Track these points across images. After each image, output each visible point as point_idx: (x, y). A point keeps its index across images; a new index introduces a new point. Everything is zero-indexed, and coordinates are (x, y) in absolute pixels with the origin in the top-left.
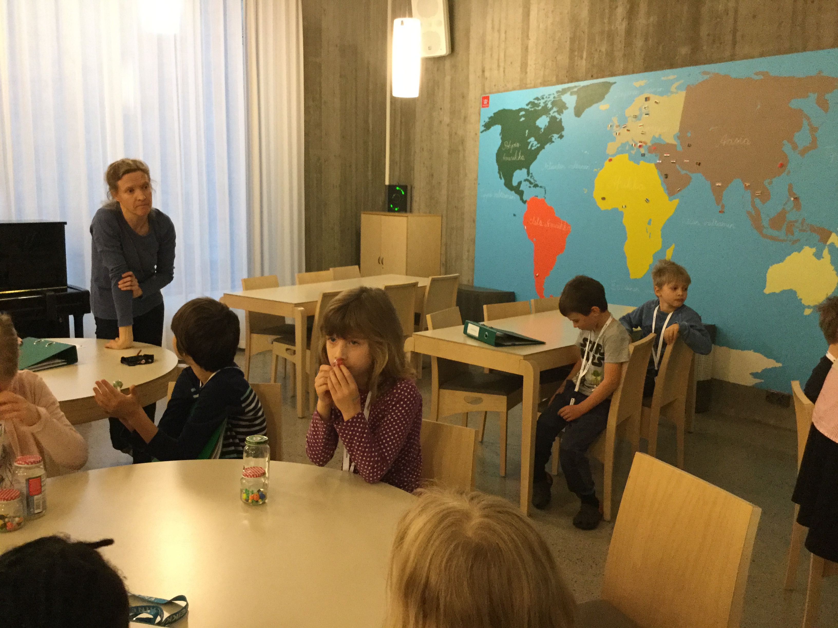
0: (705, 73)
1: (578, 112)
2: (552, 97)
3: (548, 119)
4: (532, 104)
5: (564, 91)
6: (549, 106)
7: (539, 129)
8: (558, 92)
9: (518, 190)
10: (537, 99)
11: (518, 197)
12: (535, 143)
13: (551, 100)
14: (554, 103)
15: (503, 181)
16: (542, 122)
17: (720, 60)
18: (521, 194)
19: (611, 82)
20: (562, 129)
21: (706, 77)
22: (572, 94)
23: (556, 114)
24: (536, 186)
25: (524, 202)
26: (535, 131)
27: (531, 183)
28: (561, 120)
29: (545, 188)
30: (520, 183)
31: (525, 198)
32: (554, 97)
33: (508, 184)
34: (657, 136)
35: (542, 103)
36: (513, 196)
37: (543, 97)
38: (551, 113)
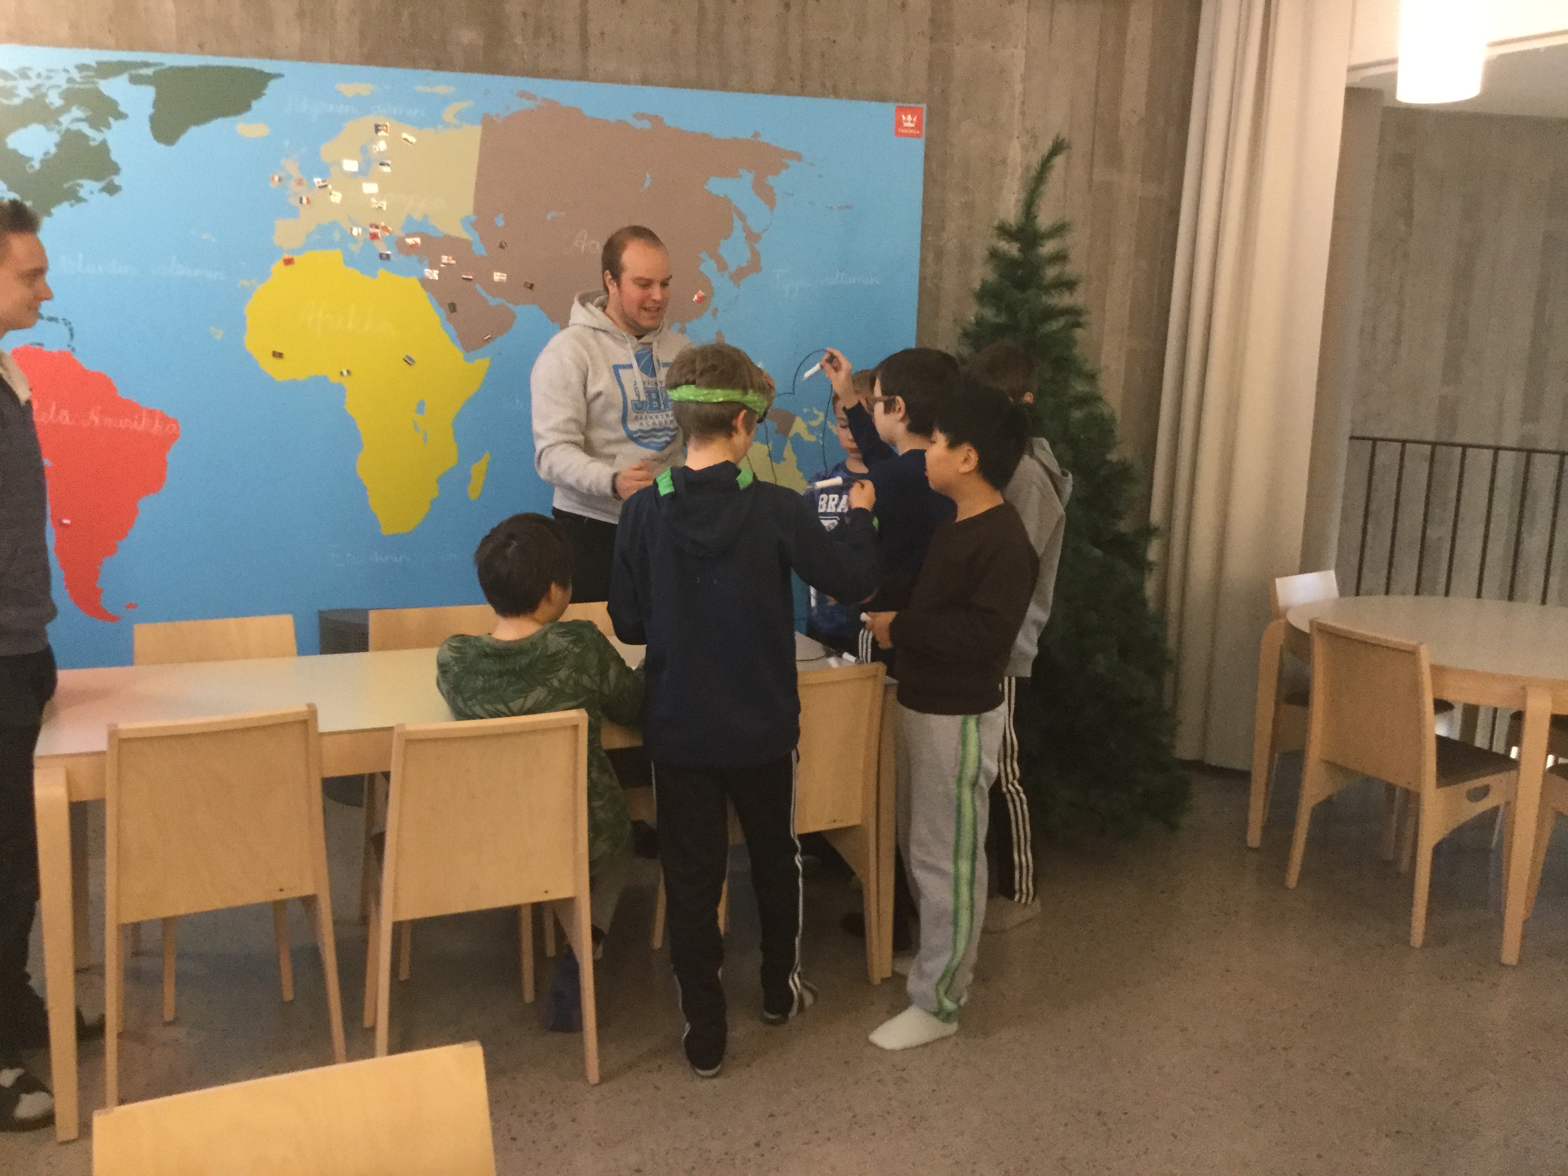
0: (523, 95)
2: (61, 80)
3: (55, 137)
5: (108, 70)
6: (55, 100)
7: (20, 158)
8: (81, 68)
13: (59, 86)
14: (71, 97)
16: (32, 141)
17: (555, 74)
19: (267, 70)
20: (115, 169)
21: (528, 104)
22: (136, 80)
23: (85, 128)
28: (104, 147)
29: (67, 323)
32: (70, 80)
34: (417, 216)
35: (23, 90)
37: (24, 74)
38: (65, 120)
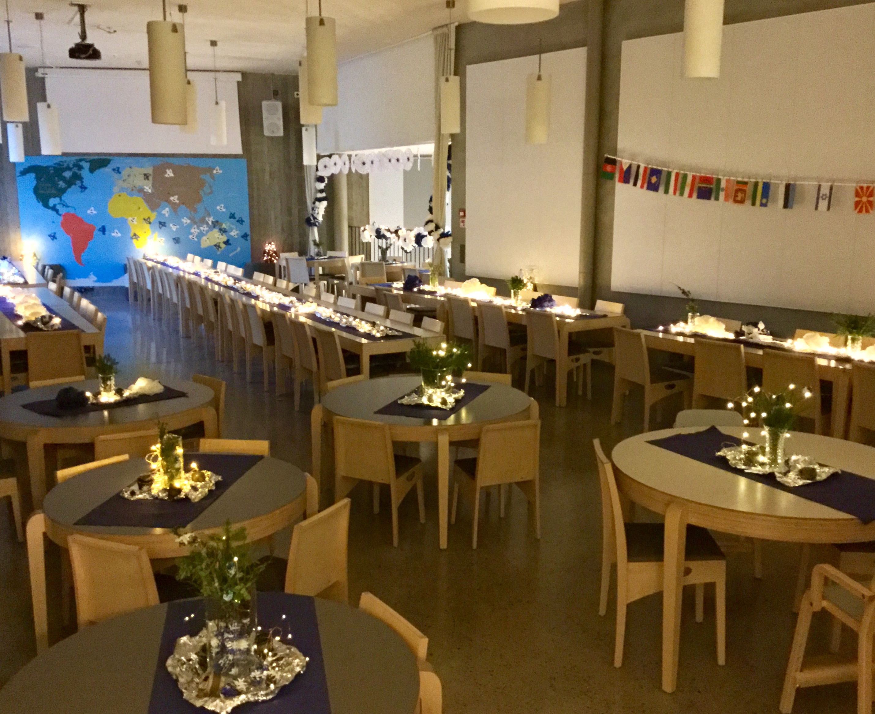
0: (161, 161)
1: (92, 170)
2: (72, 162)
3: (71, 173)
4: (59, 164)
5: (81, 160)
6: (71, 166)
7: (65, 177)
8: (76, 160)
9: (54, 209)
10: (61, 162)
11: (55, 213)
12: (64, 184)
14: (74, 165)
15: (41, 203)
16: (67, 174)
17: (167, 157)
18: (57, 211)
19: (111, 159)
20: (82, 178)
21: (162, 163)
22: (87, 162)
23: (76, 171)
24: (68, 207)
25: (60, 215)
26: (64, 179)
27: (64, 205)
28: (80, 175)
29: (74, 208)
30: (55, 205)
31: (60, 213)
32: (74, 162)
33: (46, 205)
34: (141, 185)
35: (65, 165)
36: (50, 212)
37: (66, 161)
38: (73, 170)
